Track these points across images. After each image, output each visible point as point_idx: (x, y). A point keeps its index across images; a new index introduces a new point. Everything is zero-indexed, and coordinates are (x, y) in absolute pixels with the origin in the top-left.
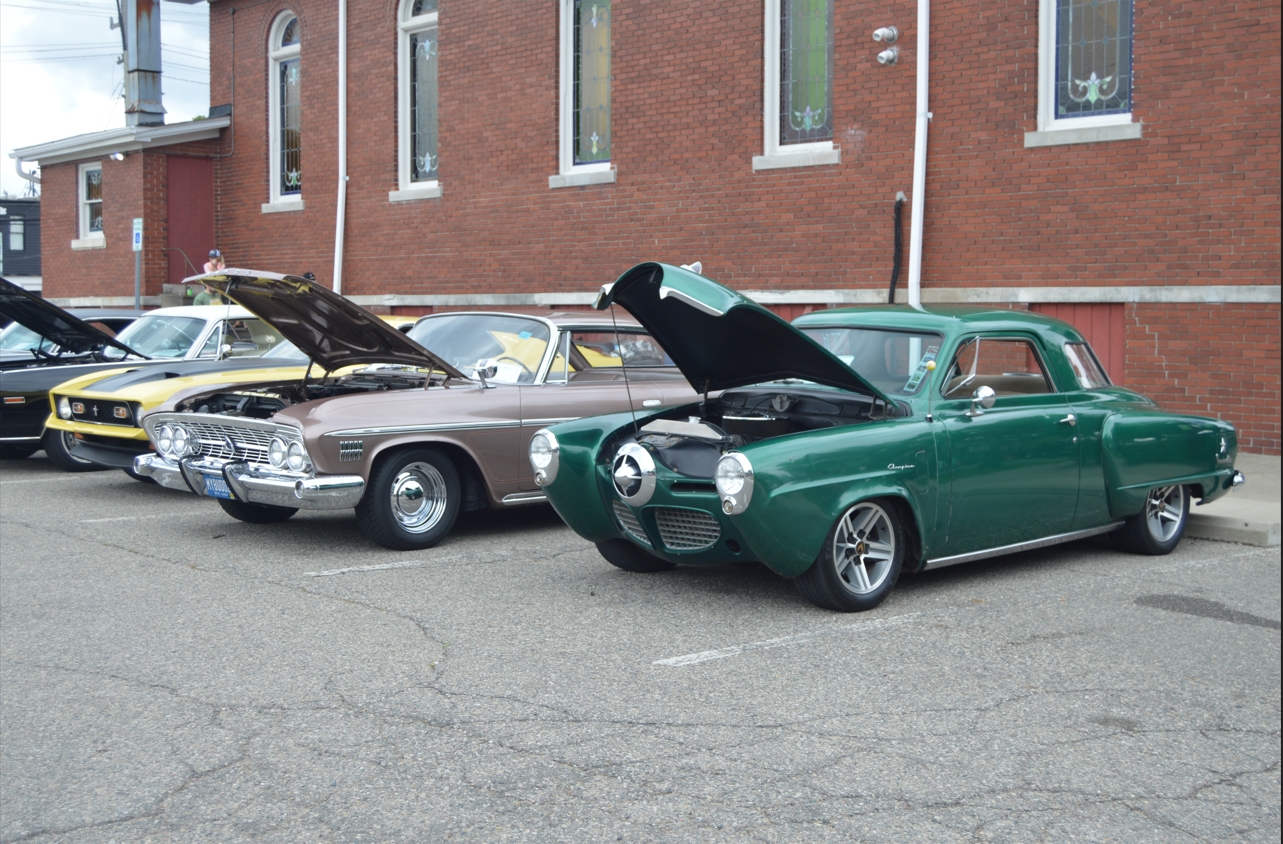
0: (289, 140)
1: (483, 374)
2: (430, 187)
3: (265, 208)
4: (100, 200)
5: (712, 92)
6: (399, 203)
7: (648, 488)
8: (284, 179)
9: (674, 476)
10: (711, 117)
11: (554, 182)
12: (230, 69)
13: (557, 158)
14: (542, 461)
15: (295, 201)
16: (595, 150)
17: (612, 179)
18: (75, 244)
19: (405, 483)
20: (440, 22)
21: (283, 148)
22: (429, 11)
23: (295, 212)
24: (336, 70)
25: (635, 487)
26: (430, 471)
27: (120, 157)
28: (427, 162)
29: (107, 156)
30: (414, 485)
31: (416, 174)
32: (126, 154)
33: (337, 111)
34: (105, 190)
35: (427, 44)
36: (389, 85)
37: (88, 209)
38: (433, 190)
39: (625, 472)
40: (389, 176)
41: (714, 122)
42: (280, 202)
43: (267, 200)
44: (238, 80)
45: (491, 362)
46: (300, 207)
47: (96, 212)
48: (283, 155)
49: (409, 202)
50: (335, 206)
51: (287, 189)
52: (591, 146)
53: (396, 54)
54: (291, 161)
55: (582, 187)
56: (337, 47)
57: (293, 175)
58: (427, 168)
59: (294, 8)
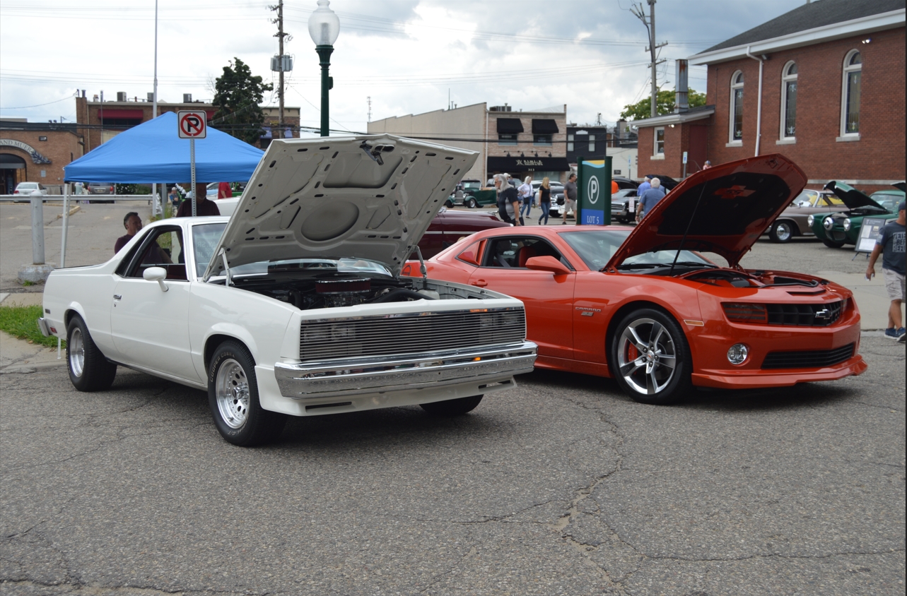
0: (738, 119)
1: (800, 204)
2: (792, 139)
3: (727, 145)
4: (663, 141)
5: (895, 110)
6: (780, 145)
7: (831, 227)
8: (735, 134)
9: (837, 224)
10: (894, 119)
11: (838, 139)
12: (715, 91)
13: (839, 131)
14: (810, 222)
15: (739, 142)
16: (853, 128)
17: (859, 139)
18: (652, 158)
19: (780, 228)
20: (798, 78)
21: (735, 122)
22: (793, 74)
23: (739, 147)
24: (757, 94)
25: (828, 226)
26: (785, 225)
27: (673, 126)
28: (791, 130)
29: (668, 125)
30: (782, 229)
31: (787, 134)
32: (675, 125)
33: (757, 110)
34: (665, 138)
35: (793, 86)
36: (778, 101)
37: (657, 145)
38: (793, 141)
39: (826, 223)
40: (777, 135)
41: (895, 121)
42: (734, 143)
43: (728, 142)
44: (718, 96)
45: (802, 201)
46: (741, 145)
47: (660, 145)
48: (735, 125)
49: (784, 145)
50: (755, 145)
51: (736, 138)
52: (852, 127)
53: (781, 89)
54: (738, 126)
55: (848, 142)
56: (758, 86)
57: (739, 133)
58: (791, 132)
59: (742, 70)
